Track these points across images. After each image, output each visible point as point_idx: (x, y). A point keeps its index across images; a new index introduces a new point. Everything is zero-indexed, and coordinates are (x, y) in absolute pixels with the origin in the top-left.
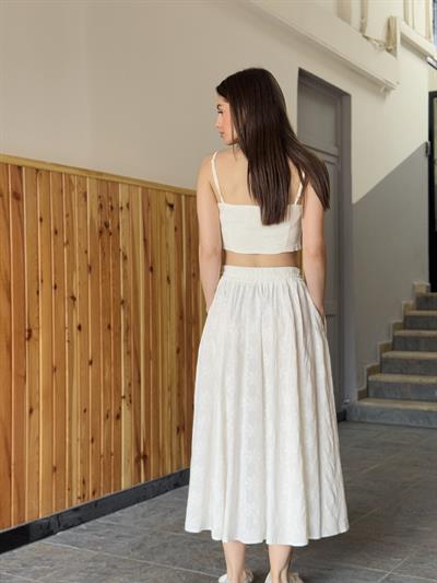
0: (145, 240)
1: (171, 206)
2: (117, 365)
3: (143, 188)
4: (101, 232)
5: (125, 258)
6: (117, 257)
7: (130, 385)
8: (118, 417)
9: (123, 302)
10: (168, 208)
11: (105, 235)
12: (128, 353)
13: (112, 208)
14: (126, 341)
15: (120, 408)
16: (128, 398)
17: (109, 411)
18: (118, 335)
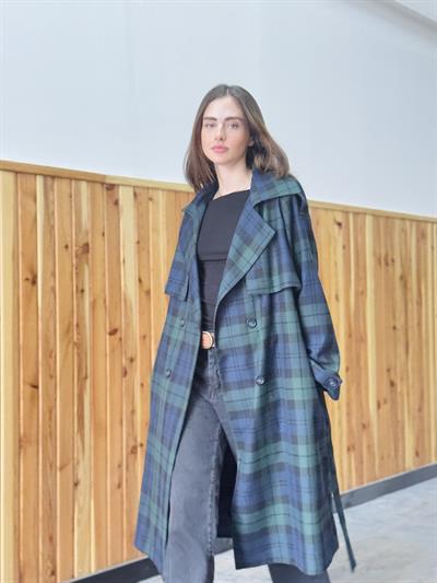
1: (339, 224)
10: (336, 227)
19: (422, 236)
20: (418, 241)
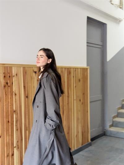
0: (24, 87)
1: (35, 72)
2: (12, 136)
3: (23, 67)
4: (5, 86)
5: (16, 94)
6: (12, 95)
7: (18, 142)
8: (13, 155)
9: (15, 111)
10: (34, 73)
11: (6, 87)
12: (17, 130)
13: (10, 77)
14: (16, 126)
15: (14, 152)
16: (17, 147)
17: (9, 153)
18: (12, 124)
19: (69, 73)
20: (68, 75)
